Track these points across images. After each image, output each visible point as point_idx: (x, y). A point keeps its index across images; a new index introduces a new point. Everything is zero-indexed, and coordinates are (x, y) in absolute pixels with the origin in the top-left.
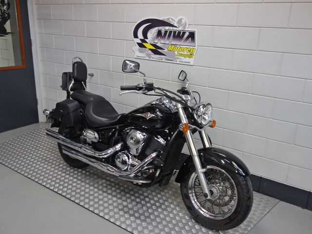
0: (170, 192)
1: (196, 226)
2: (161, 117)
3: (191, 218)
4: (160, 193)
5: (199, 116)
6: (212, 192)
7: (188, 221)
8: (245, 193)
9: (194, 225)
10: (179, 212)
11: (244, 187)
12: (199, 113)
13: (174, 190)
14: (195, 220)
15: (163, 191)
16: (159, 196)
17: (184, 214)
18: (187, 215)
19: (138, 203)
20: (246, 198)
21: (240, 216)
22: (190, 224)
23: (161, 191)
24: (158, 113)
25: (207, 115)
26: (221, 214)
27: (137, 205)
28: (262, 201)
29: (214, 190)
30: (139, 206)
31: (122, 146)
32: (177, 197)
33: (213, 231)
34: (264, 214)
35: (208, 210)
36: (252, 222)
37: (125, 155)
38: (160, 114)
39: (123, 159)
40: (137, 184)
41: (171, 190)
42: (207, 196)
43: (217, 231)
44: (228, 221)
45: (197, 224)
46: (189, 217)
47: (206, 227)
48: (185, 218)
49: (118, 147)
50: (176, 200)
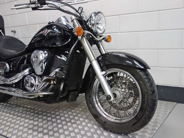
0: (80, 109)
1: (104, 133)
2: (59, 34)
3: (99, 127)
4: (70, 111)
5: (93, 25)
6: (115, 95)
7: (96, 130)
8: (148, 87)
9: (102, 133)
10: (87, 123)
11: (146, 81)
12: (93, 22)
13: (83, 107)
14: (103, 128)
15: (74, 109)
16: (70, 113)
17: (92, 124)
18: (96, 125)
19: (48, 121)
20: (150, 92)
21: (147, 113)
22: (98, 132)
23: (72, 109)
24: (55, 29)
25: (100, 25)
26: (127, 116)
27: (47, 122)
28: (162, 106)
29: (117, 93)
30: (49, 123)
31: (30, 71)
32: (86, 112)
33: (122, 135)
34: (166, 114)
35: (115, 115)
36: (158, 123)
37: (32, 78)
38: (57, 31)
39: (31, 83)
40: (39, 97)
41: (81, 107)
42: (111, 98)
43: (126, 134)
44: (136, 121)
45: (105, 131)
46: (97, 126)
47: (114, 132)
48: (94, 128)
49: (27, 71)
50: (85, 114)
